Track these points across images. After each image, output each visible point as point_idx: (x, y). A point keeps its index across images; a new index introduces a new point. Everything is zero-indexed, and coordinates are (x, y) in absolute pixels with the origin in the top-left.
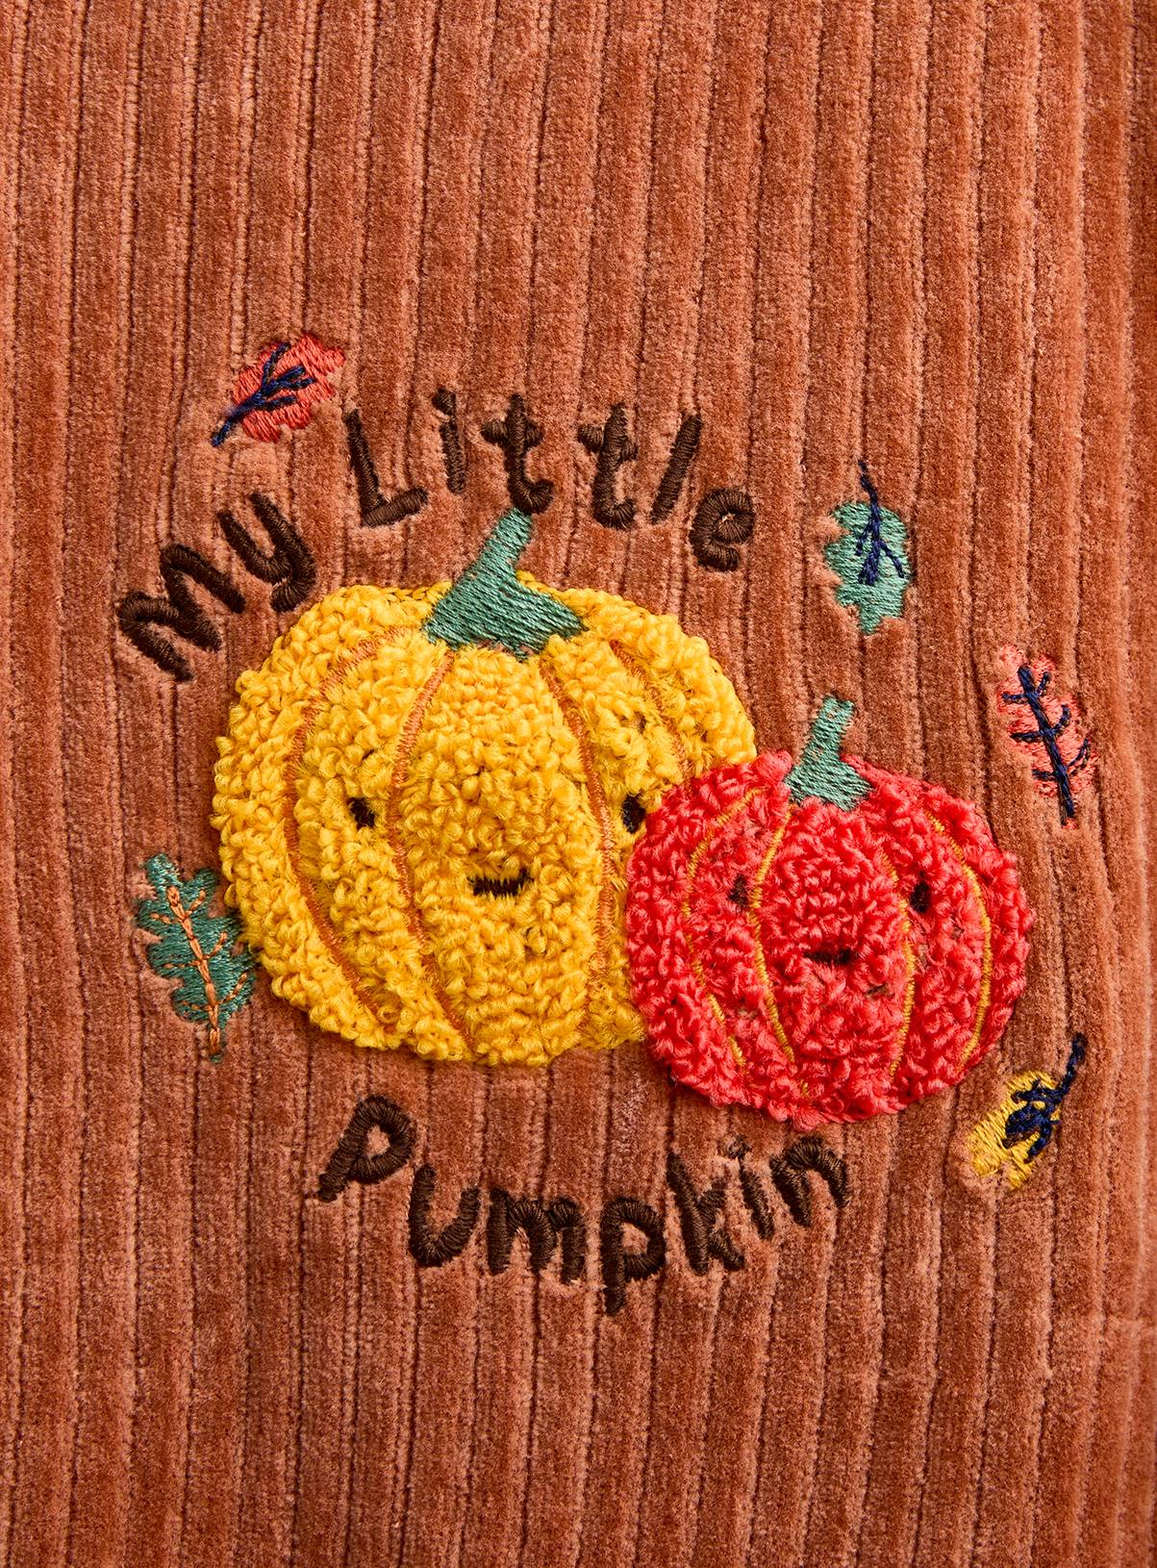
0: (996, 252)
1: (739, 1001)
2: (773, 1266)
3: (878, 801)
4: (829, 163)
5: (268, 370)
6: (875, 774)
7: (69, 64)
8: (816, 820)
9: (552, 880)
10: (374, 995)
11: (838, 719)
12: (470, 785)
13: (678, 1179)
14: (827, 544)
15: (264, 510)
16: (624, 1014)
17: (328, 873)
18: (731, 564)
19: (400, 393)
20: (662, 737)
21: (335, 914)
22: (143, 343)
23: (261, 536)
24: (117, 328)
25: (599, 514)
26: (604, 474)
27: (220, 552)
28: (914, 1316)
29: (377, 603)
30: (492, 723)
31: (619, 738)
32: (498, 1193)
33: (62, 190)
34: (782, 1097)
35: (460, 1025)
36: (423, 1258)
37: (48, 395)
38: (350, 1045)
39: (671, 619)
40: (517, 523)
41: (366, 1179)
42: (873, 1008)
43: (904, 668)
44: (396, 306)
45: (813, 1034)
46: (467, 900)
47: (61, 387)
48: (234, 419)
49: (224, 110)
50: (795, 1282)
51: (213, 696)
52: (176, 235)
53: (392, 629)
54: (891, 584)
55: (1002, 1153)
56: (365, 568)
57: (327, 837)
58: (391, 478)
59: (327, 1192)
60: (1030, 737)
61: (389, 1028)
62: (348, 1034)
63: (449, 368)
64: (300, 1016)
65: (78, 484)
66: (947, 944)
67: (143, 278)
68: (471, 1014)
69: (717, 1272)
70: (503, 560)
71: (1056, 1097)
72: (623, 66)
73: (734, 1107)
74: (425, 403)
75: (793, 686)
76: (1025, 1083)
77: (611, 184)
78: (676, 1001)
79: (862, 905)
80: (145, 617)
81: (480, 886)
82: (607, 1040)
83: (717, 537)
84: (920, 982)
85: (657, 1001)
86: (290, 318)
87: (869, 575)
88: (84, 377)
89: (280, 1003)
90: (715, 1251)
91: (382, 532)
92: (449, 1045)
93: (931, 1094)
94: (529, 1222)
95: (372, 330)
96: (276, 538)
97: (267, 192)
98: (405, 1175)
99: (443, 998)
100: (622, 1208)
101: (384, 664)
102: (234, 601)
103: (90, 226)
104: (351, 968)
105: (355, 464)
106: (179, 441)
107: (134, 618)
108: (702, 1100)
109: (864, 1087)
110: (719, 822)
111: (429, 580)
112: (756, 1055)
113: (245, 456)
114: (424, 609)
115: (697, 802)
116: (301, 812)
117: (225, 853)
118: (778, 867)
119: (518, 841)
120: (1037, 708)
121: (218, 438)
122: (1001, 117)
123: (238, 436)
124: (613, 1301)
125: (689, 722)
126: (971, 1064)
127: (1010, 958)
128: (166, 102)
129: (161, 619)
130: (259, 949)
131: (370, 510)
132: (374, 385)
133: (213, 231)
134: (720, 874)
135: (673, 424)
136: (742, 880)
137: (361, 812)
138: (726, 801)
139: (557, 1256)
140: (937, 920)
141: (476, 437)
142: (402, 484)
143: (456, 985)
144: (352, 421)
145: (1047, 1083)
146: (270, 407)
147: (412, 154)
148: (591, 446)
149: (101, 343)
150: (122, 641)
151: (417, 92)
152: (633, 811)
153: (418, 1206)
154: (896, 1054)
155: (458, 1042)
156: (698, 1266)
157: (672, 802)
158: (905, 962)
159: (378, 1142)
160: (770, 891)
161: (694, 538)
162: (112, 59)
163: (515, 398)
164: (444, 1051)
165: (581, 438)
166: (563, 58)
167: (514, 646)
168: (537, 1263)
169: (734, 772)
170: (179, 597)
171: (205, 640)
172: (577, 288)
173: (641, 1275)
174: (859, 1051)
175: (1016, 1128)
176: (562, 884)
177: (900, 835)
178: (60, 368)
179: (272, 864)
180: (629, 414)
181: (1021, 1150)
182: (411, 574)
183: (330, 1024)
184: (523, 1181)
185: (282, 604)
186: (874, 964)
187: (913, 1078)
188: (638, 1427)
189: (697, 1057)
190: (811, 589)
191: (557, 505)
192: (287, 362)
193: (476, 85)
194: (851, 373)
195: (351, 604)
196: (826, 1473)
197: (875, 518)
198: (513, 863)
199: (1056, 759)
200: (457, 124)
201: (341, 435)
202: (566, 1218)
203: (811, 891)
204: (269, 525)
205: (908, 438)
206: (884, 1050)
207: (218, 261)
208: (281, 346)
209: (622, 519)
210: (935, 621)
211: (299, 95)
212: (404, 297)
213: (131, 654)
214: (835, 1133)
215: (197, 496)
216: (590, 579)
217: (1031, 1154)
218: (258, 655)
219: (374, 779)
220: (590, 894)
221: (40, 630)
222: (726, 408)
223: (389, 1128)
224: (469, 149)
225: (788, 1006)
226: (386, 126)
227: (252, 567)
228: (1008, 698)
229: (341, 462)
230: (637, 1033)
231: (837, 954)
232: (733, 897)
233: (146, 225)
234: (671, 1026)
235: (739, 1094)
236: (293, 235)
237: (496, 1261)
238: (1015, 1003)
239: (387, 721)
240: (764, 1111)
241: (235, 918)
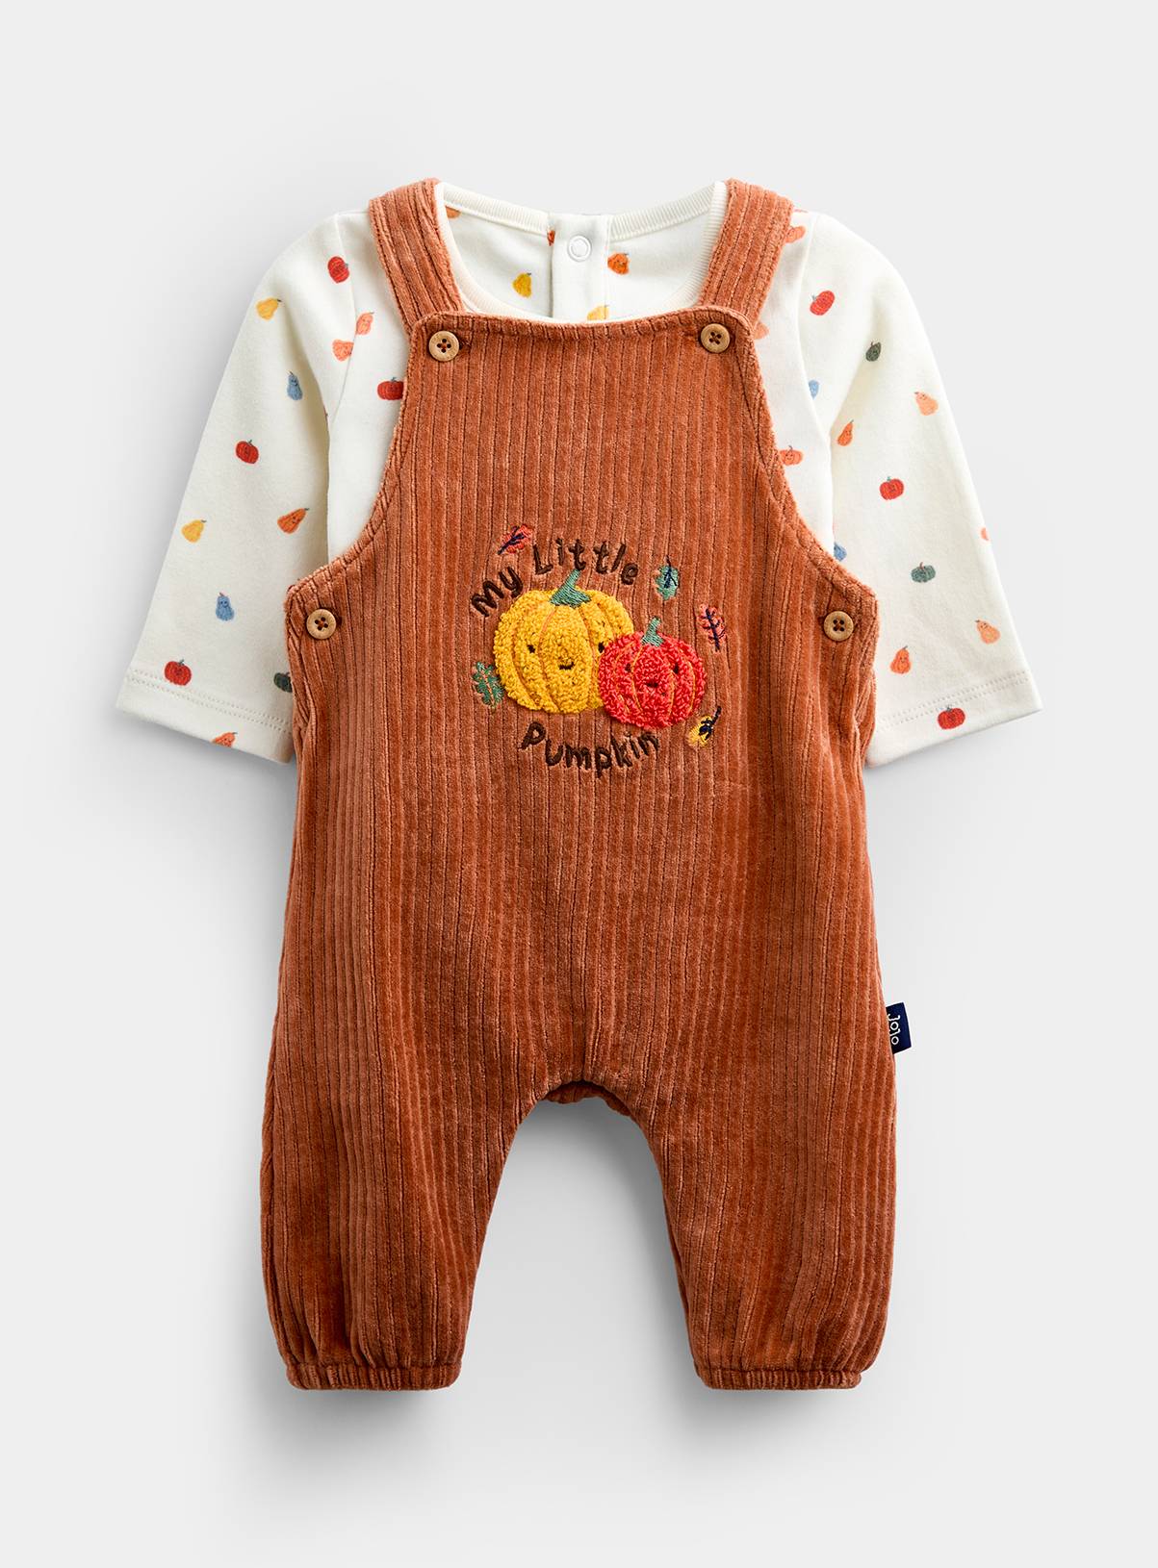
0: (705, 499)
1: (627, 696)
2: (640, 765)
3: (666, 644)
4: (661, 477)
5: (513, 534)
6: (665, 637)
7: (460, 455)
8: (648, 649)
9: (580, 665)
10: (534, 696)
11: (656, 623)
12: (559, 641)
13: (614, 742)
14: (657, 577)
15: (510, 570)
16: (598, 699)
17: (522, 665)
18: (630, 583)
19: (548, 540)
20: (609, 627)
21: (524, 675)
22: (480, 528)
23: (509, 578)
24: (473, 525)
25: (598, 570)
26: (600, 559)
27: (499, 582)
28: (678, 779)
29: (538, 594)
30: (565, 625)
31: (598, 628)
32: (568, 747)
33: (459, 488)
34: (641, 722)
35: (556, 703)
36: (550, 764)
37: (455, 543)
38: (528, 709)
39: (614, 597)
40: (576, 573)
41: (533, 744)
42: (662, 698)
43: (674, 610)
44: (547, 517)
45: (647, 704)
46: (558, 670)
47: (458, 541)
48: (504, 548)
49: (501, 466)
50: (647, 770)
51: (494, 620)
52: (489, 499)
53: (541, 602)
54: (673, 587)
55: (699, 737)
56: (536, 586)
57: (522, 655)
58: (544, 562)
59: (524, 747)
60: (708, 628)
61: (538, 705)
62: (527, 706)
63: (561, 533)
64: (515, 702)
65: (463, 565)
66: (683, 682)
67: (480, 511)
68: (559, 700)
69: (625, 766)
70: (571, 583)
71: (712, 723)
72: (607, 452)
73: (627, 723)
74: (554, 542)
75: (644, 615)
76: (704, 719)
77: (603, 483)
78: (611, 696)
79: (660, 671)
80: (478, 600)
81: (562, 667)
82: (594, 707)
83: (628, 576)
84: (675, 691)
85: (606, 696)
86: (519, 521)
87: (667, 585)
88: (465, 538)
89: (510, 698)
90: (624, 761)
91: (541, 576)
92: (553, 708)
93: (679, 721)
94: (576, 754)
95: (541, 523)
96: (513, 578)
97: (513, 488)
98: (543, 742)
99: (552, 696)
100: (599, 750)
101: (539, 610)
102: (501, 595)
103: (466, 498)
104: (528, 689)
105: (535, 559)
106: (489, 554)
107: (475, 601)
108: (619, 721)
109: (661, 719)
110: (622, 650)
111: (552, 589)
112: (633, 711)
113: (507, 557)
114: (550, 596)
115: (617, 644)
116: (516, 649)
117: (496, 660)
118: (638, 661)
119: (571, 655)
120: (710, 620)
121: (500, 553)
122: (707, 463)
123: (505, 552)
124: (599, 774)
125: (616, 624)
126: (690, 714)
127: (700, 685)
128: (486, 464)
129: (482, 601)
130: (505, 685)
131: (538, 571)
132: (541, 538)
133: (498, 498)
134: (623, 663)
135: (619, 546)
136: (629, 665)
137: (531, 649)
138: (625, 644)
139: (584, 763)
140: (680, 675)
141: (567, 549)
142: (547, 563)
143: (555, 692)
144: (535, 547)
145: (710, 719)
146: (514, 544)
147: (551, 476)
148: (597, 553)
149: (469, 529)
150: (472, 606)
151: (552, 460)
152: (601, 647)
153: (547, 750)
154: (669, 710)
155: (555, 707)
156: (621, 766)
157: (611, 645)
158: (672, 686)
159: (536, 734)
160: (636, 668)
161: (622, 576)
162: (471, 453)
163: (578, 540)
164: (552, 710)
165: (594, 550)
166: (590, 450)
167: (572, 605)
168: (579, 764)
169: (627, 637)
170: (487, 595)
171: (493, 606)
172: (595, 511)
173: (606, 768)
174: (659, 709)
175: (702, 731)
176: (582, 666)
177: (671, 653)
178: (458, 536)
179: (508, 663)
180: (607, 544)
181: (704, 736)
182: (547, 587)
183: (522, 704)
184: (574, 744)
185: (514, 596)
186: (663, 686)
187: (674, 717)
188: (607, 807)
189: (617, 710)
190: (651, 589)
191: (587, 568)
192: (518, 532)
193: (567, 458)
194: (666, 532)
195: (532, 595)
196: (656, 820)
197: (670, 570)
198: (570, 661)
199: (715, 634)
200: (563, 469)
201: (532, 551)
202: (586, 753)
203: (647, 667)
204: (512, 575)
205: (680, 549)
206: (666, 709)
207: (500, 506)
208: (518, 528)
209: (604, 572)
210: (683, 596)
211: (521, 461)
212: (550, 514)
213: (474, 610)
214: (654, 731)
215: (493, 569)
216: (594, 587)
217: (707, 737)
218: (507, 609)
219: (534, 640)
220: (589, 668)
221: (451, 604)
222: (632, 542)
223: (538, 730)
224: (567, 476)
225: (640, 697)
226: (544, 470)
227: (507, 586)
228: (703, 617)
229: (532, 558)
230: (602, 705)
231: (653, 684)
232: (626, 669)
233: (481, 497)
234: (610, 701)
235: (628, 720)
236: (520, 499)
237: (569, 764)
238: (701, 697)
239: (539, 625)
240: (635, 725)
241: (498, 677)
